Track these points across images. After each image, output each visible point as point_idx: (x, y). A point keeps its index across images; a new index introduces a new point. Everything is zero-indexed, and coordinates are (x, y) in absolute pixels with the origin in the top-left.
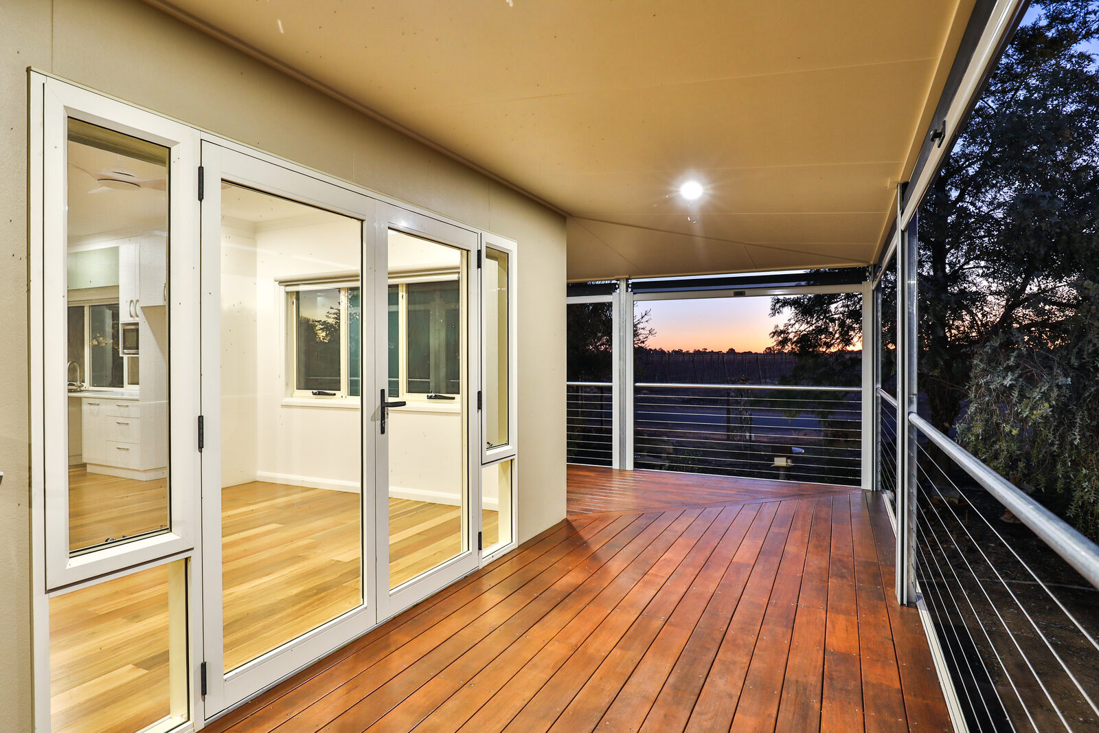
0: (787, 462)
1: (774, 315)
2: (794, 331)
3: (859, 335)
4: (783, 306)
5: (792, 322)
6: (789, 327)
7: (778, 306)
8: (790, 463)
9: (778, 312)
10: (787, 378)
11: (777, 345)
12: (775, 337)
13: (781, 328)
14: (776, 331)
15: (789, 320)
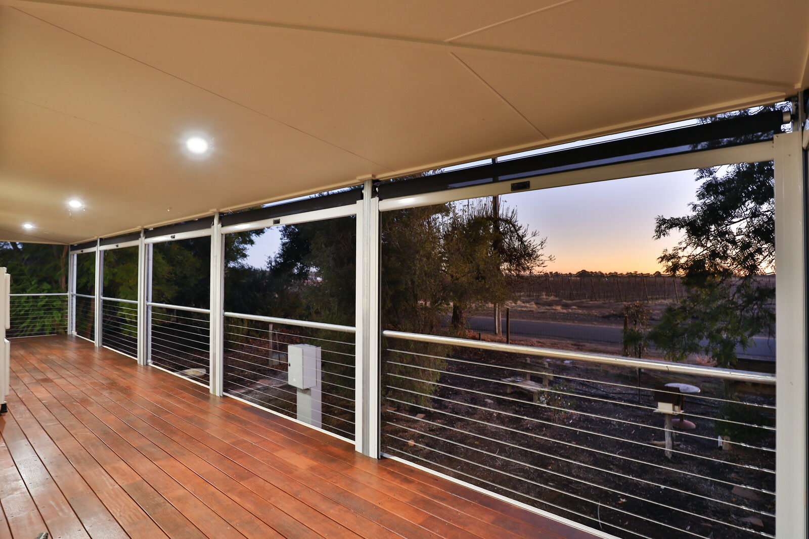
0: (674, 410)
1: (659, 237)
2: (687, 255)
3: (770, 259)
4: (671, 227)
5: (684, 245)
6: (679, 251)
7: (663, 227)
8: (679, 411)
9: (664, 235)
10: (675, 310)
11: (667, 270)
12: (664, 262)
13: (670, 252)
14: (665, 256)
15: (680, 243)
